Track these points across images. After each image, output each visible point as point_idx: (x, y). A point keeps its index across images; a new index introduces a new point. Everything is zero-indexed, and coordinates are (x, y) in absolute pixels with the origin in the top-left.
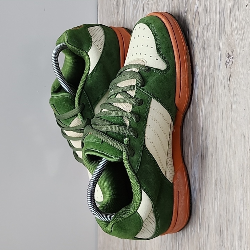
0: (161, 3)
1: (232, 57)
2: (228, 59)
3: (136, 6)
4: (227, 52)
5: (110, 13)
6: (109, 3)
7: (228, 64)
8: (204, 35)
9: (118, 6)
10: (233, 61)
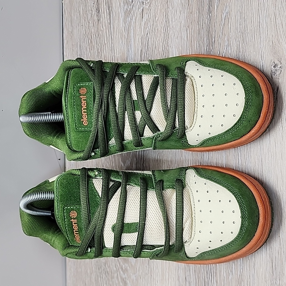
0: (171, 8)
1: (279, 66)
2: (274, 68)
3: (130, 13)
4: (273, 61)
5: (85, 20)
6: (84, 9)
7: (274, 75)
8: (238, 43)
9: (98, 12)
10: (281, 71)
